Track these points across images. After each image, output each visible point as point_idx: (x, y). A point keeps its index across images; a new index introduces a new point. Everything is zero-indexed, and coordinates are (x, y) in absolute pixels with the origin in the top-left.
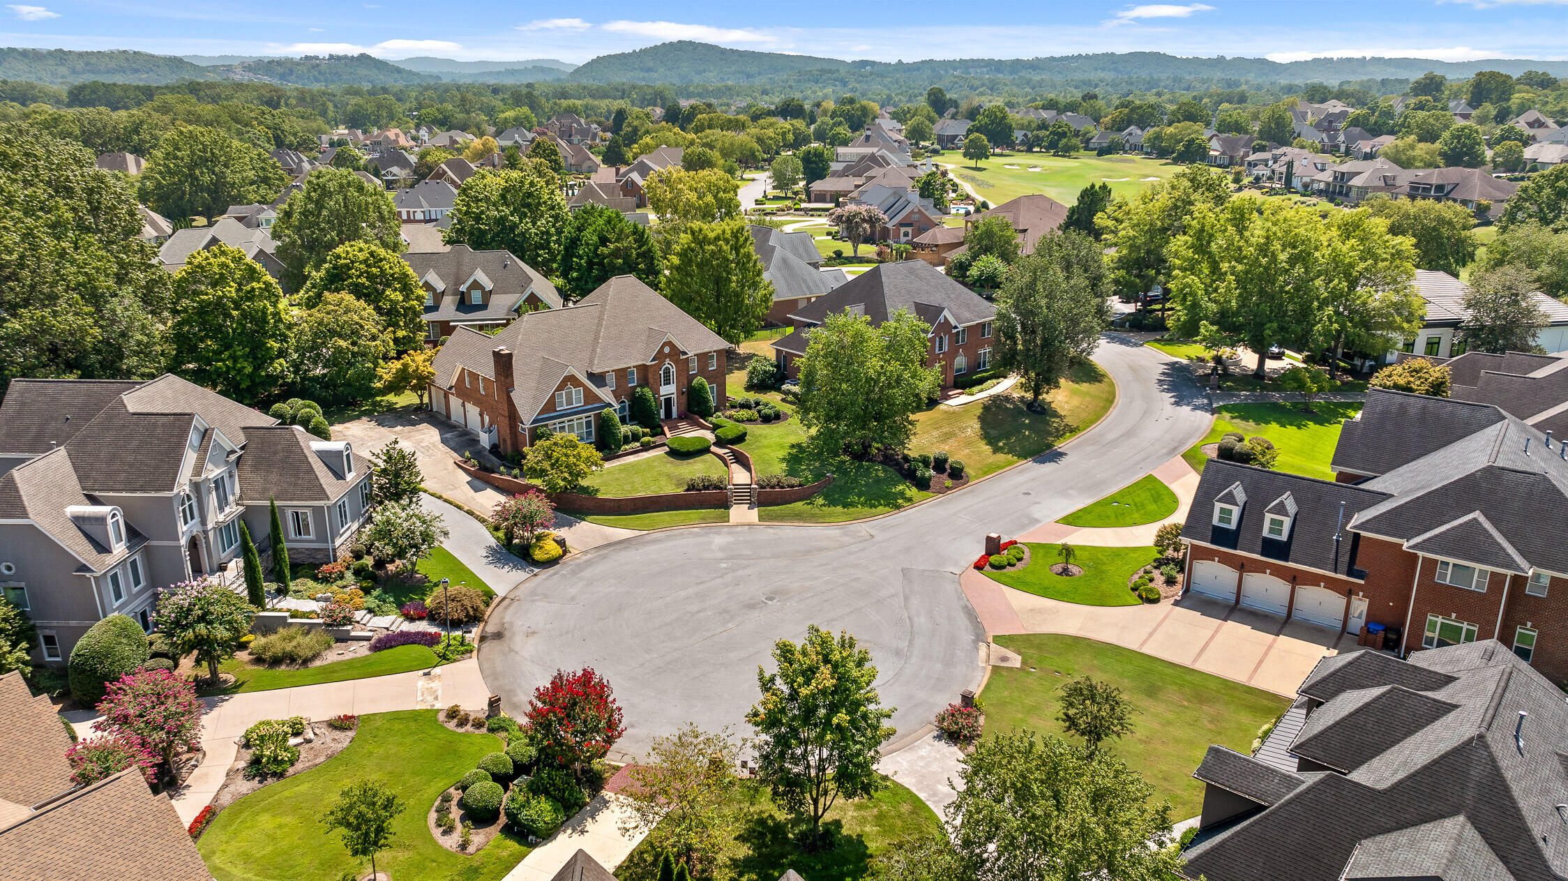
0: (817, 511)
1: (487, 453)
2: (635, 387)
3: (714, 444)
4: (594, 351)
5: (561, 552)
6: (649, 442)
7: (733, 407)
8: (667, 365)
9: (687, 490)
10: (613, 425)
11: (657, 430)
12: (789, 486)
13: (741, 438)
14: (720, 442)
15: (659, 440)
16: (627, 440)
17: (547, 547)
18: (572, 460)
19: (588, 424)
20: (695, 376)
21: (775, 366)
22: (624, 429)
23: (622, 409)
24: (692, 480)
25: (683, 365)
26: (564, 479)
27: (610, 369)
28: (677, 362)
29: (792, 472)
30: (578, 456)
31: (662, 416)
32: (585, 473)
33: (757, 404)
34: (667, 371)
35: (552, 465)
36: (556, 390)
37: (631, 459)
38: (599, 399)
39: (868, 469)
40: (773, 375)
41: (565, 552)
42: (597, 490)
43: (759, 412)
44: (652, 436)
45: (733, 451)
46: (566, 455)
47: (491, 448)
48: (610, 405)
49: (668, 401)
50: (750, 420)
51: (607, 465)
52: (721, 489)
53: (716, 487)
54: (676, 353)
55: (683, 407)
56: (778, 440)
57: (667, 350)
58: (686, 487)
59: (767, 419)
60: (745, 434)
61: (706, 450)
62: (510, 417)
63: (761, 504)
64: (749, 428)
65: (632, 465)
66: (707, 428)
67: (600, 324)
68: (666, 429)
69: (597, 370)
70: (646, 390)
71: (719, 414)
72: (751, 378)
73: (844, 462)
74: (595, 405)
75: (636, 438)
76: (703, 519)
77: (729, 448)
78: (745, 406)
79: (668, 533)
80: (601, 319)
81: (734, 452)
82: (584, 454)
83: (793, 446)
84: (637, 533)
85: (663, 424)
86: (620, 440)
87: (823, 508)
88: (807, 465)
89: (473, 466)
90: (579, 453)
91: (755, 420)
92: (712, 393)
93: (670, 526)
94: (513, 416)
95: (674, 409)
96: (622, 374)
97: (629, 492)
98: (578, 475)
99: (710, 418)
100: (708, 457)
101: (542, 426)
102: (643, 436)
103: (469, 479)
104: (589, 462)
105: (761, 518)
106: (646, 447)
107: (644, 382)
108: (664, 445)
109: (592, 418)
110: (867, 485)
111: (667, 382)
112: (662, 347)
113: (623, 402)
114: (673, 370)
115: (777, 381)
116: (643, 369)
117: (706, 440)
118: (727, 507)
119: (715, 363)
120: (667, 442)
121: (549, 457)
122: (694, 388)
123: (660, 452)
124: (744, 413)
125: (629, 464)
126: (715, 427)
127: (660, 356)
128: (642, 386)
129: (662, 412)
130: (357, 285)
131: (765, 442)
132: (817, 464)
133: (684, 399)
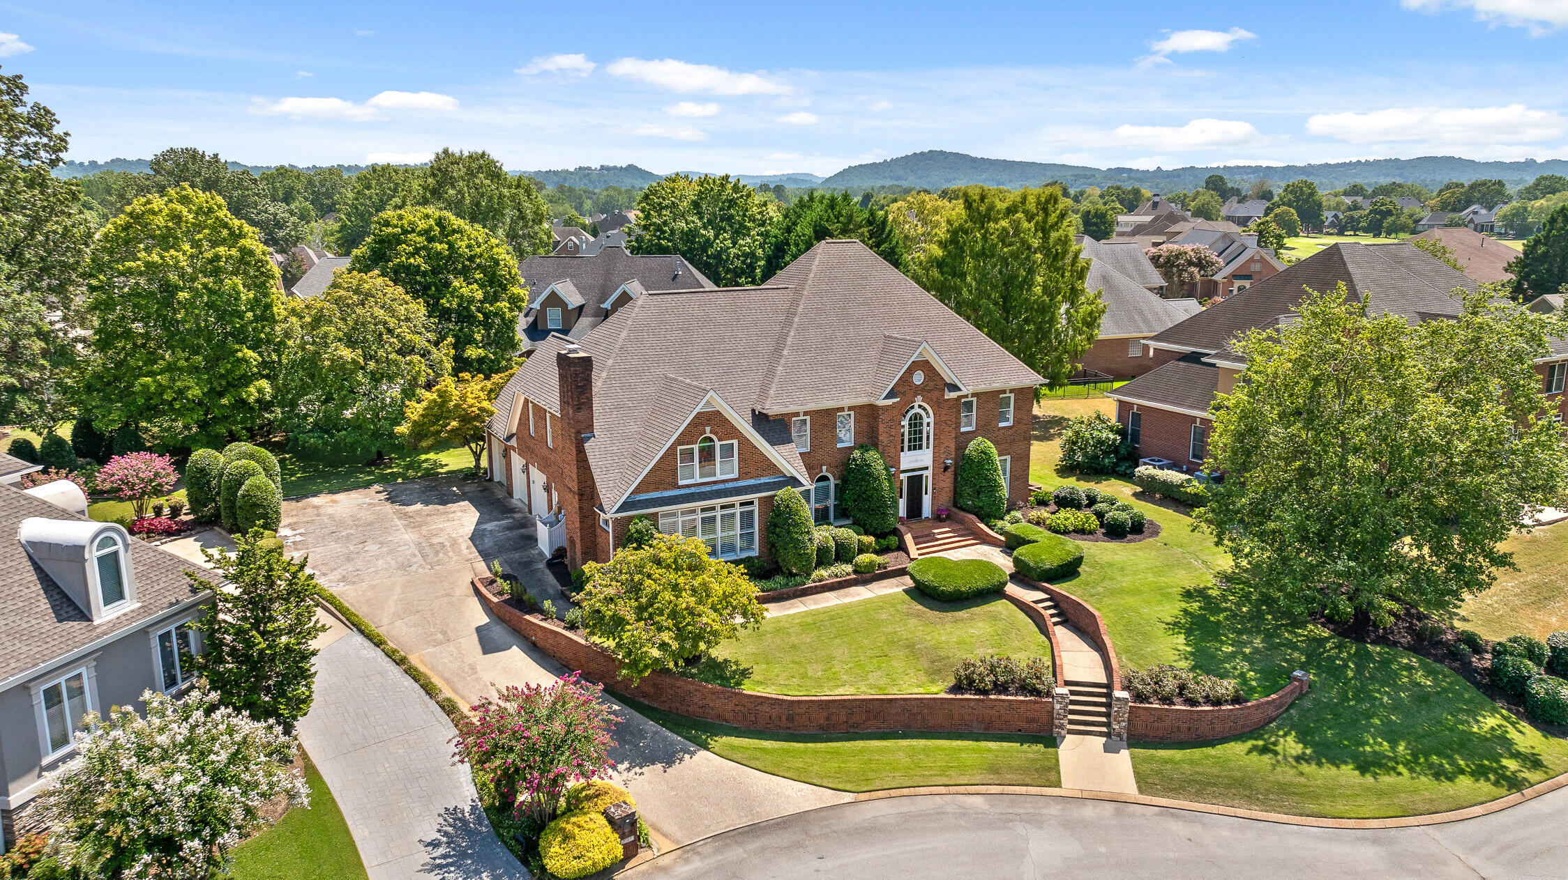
0: (1287, 774)
1: (542, 565)
2: (851, 449)
3: (1014, 578)
4: (771, 372)
5: (619, 852)
6: (871, 564)
7: (1042, 503)
8: (916, 410)
9: (957, 688)
10: (796, 525)
11: (889, 540)
12: (1207, 699)
13: (1069, 570)
14: (1024, 576)
15: (892, 560)
16: (823, 558)
17: (583, 838)
18: (687, 600)
19: (747, 519)
20: (971, 435)
21: (1118, 432)
22: (823, 535)
23: (822, 494)
24: (967, 665)
25: (949, 411)
26: (663, 646)
27: (801, 409)
28: (938, 404)
29: (1205, 662)
30: (702, 593)
31: (902, 511)
32: (715, 633)
33: (1092, 501)
34: (916, 422)
35: (641, 609)
36: (679, 441)
37: (830, 600)
38: (771, 468)
39: (1385, 663)
40: (1115, 449)
41: (630, 852)
42: (745, 673)
43: (1100, 515)
44: (878, 552)
45: (1054, 598)
46: (675, 588)
47: (555, 557)
48: (794, 482)
49: (916, 483)
50: (1081, 532)
51: (774, 612)
52: (1038, 693)
53: (1024, 688)
54: (936, 385)
55: (946, 498)
56: (1151, 577)
57: (918, 378)
58: (951, 682)
59: (1116, 531)
60: (1079, 561)
61: (996, 593)
62: (581, 495)
63: (1137, 738)
64: (1087, 547)
65: (832, 616)
66: (993, 543)
67: (788, 322)
68: (908, 538)
69: (773, 408)
70: (872, 455)
71: (1018, 514)
72: (1070, 453)
73: (1321, 641)
74: (763, 480)
75: (843, 553)
76: (994, 770)
77: (1045, 590)
78: (1065, 502)
79: (906, 806)
80: (791, 314)
81: (1058, 602)
82: (718, 589)
83: (1188, 595)
84: (828, 798)
85: (902, 528)
86: (809, 557)
87: (1305, 768)
88: (1238, 644)
89: (501, 593)
90: (704, 584)
91: (1091, 532)
92: (1005, 474)
93: (911, 784)
94: (587, 494)
95: (927, 501)
96: (825, 420)
97: (818, 682)
98: (698, 637)
99: (1000, 523)
100: (1000, 606)
101: (640, 518)
102: (861, 551)
103: (484, 619)
104: (726, 604)
105: (1144, 782)
106: (865, 576)
107: (869, 439)
108: (902, 572)
109: (756, 508)
110: (1397, 707)
111: (916, 445)
112: (910, 371)
113: (824, 478)
114: (929, 419)
115: (1121, 459)
116: (868, 415)
117: (994, 569)
118: (1052, 741)
119: (1011, 416)
120: (910, 566)
121: (635, 589)
122: (969, 459)
123: (893, 589)
124: (1067, 517)
125: (825, 611)
126: (1011, 544)
127: (903, 389)
128: (864, 448)
129: (902, 504)
130: (407, 268)
131: (1126, 582)
132: (1258, 642)
133: (947, 481)
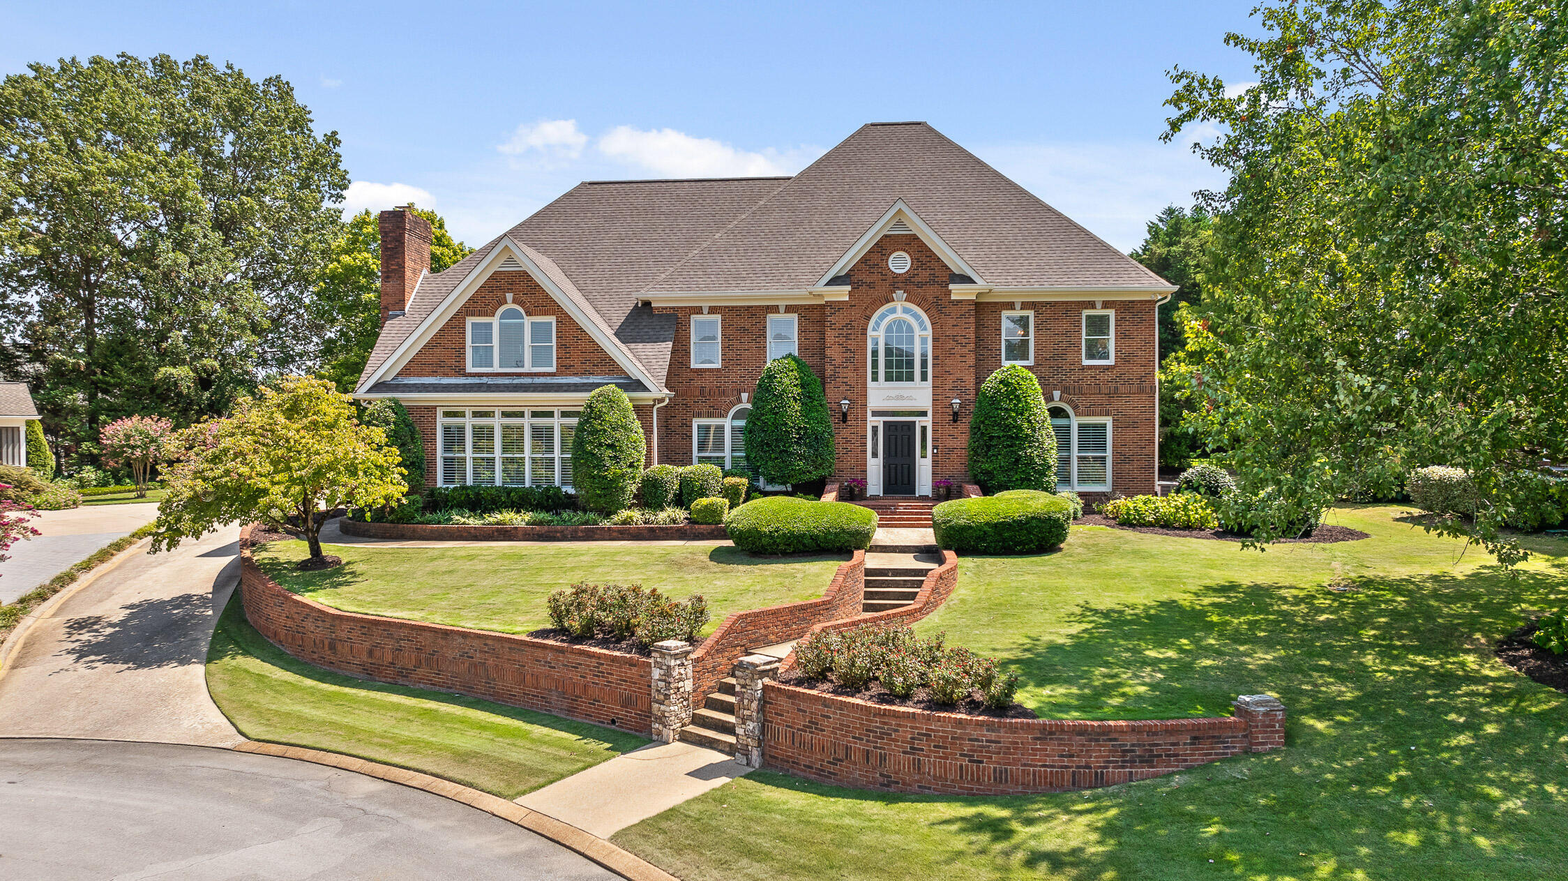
8: (900, 315)
25: (958, 320)
27: (706, 304)
28: (938, 308)
34: (900, 334)
36: (469, 310)
38: (611, 367)
48: (637, 386)
49: (903, 436)
54: (933, 276)
57: (898, 262)
74: (590, 379)
86: (622, 491)
95: (925, 468)
96: (746, 322)
111: (900, 373)
112: (881, 250)
114: (923, 332)
119: (1111, 347)
127: (870, 278)
133: (960, 438)
